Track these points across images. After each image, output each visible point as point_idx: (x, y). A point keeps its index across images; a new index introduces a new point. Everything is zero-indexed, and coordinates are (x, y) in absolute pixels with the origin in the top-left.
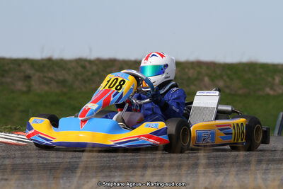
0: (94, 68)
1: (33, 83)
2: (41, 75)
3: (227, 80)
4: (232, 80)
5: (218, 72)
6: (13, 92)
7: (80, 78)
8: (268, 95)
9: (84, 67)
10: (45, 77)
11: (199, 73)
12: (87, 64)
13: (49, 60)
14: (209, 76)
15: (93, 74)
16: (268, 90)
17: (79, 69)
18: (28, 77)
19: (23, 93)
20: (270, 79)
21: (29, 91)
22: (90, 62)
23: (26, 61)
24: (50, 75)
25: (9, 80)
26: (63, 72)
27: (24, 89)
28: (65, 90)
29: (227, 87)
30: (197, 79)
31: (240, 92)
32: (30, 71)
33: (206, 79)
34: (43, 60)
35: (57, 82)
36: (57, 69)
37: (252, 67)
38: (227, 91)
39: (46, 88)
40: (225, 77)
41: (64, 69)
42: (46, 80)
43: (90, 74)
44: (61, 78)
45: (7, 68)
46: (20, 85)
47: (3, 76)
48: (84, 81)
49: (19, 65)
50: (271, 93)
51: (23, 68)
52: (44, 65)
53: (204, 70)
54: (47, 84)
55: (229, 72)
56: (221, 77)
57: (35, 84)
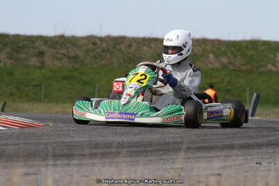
0: (105, 45)
1: (46, 59)
2: (54, 51)
3: (231, 56)
4: (236, 56)
5: (223, 49)
6: (27, 67)
7: (91, 54)
8: (271, 71)
9: (95, 44)
10: (57, 53)
11: (204, 50)
12: (98, 41)
13: (62, 37)
14: (214, 53)
15: (103, 51)
16: (270, 66)
17: (91, 46)
18: (42, 53)
19: (37, 68)
20: (272, 56)
21: (42, 66)
22: (101, 39)
23: (40, 37)
24: (63, 51)
25: (23, 56)
26: (75, 48)
27: (38, 64)
28: (76, 65)
29: (231, 63)
30: (202, 56)
31: (243, 68)
32: (44, 48)
33: (211, 55)
34: (55, 37)
35: (69, 58)
36: (69, 45)
37: (254, 45)
38: (231, 67)
39: (59, 64)
40: (229, 54)
41: (76, 46)
42: (58, 56)
43: (101, 50)
44: (73, 54)
45: (21, 45)
46: (34, 61)
47: (18, 52)
48: (95, 57)
49: (33, 42)
50: (273, 69)
51: (37, 44)
52: (57, 42)
53: (209, 47)
54: (60, 59)
55: (233, 49)
56: (225, 54)
57: (48, 60)
